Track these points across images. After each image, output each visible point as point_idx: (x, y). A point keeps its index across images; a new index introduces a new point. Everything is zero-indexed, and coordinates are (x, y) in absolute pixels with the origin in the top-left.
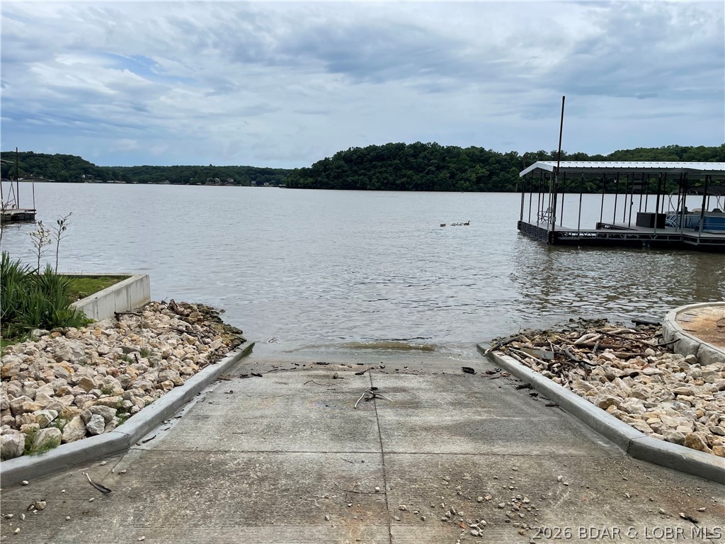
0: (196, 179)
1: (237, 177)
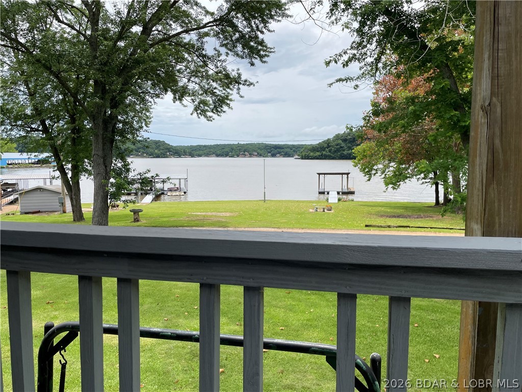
0: (233, 153)
1: (259, 151)
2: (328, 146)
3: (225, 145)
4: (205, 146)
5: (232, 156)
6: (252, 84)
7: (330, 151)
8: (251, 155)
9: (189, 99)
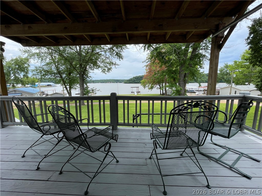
1: (113, 81)
2: (131, 80)
3: (103, 80)
4: (97, 80)
5: (105, 83)
6: (119, 65)
7: (132, 81)
8: (111, 82)
9: (101, 68)
